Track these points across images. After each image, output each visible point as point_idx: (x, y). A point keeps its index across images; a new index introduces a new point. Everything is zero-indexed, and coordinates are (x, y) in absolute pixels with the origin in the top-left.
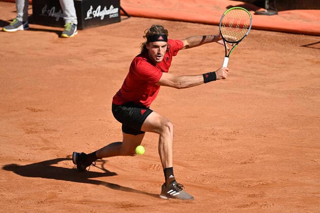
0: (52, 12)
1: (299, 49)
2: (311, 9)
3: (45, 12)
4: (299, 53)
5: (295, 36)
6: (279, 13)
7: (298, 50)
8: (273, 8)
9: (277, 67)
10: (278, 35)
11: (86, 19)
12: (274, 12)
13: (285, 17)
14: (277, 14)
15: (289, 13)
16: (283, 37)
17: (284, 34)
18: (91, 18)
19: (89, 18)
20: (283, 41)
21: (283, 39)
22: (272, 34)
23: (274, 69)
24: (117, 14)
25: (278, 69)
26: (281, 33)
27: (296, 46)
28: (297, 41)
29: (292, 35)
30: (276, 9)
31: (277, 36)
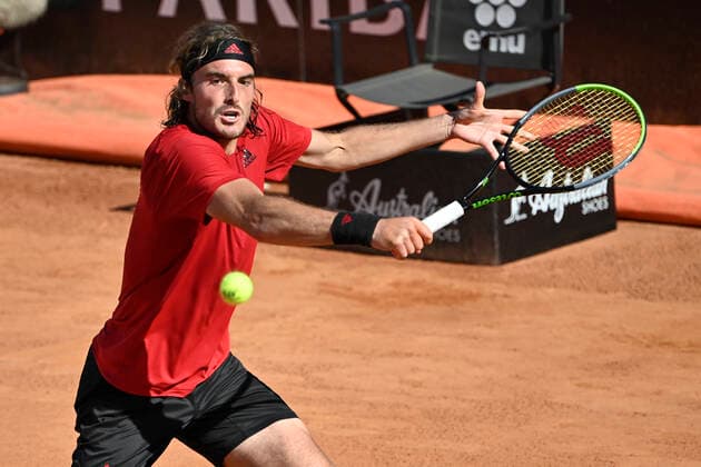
0: (369, 198)
1: (110, 219)
2: (146, 72)
3: (340, 199)
4: (107, 235)
5: (93, 172)
6: (33, 85)
7: (105, 224)
8: (9, 68)
9: (31, 290)
10: (31, 169)
11: (508, 221)
12: (16, 85)
13: (54, 102)
14: (25, 90)
15: (68, 88)
16: (51, 177)
17: (54, 163)
18: (524, 216)
19: (518, 218)
20: (49, 189)
21: (51, 183)
22: (10, 166)
23: (23, 295)
24: (605, 199)
25: (36, 295)
26: (44, 162)
27: (97, 208)
28: (99, 191)
29: (80, 170)
30: (24, 74)
31: (28, 174)
